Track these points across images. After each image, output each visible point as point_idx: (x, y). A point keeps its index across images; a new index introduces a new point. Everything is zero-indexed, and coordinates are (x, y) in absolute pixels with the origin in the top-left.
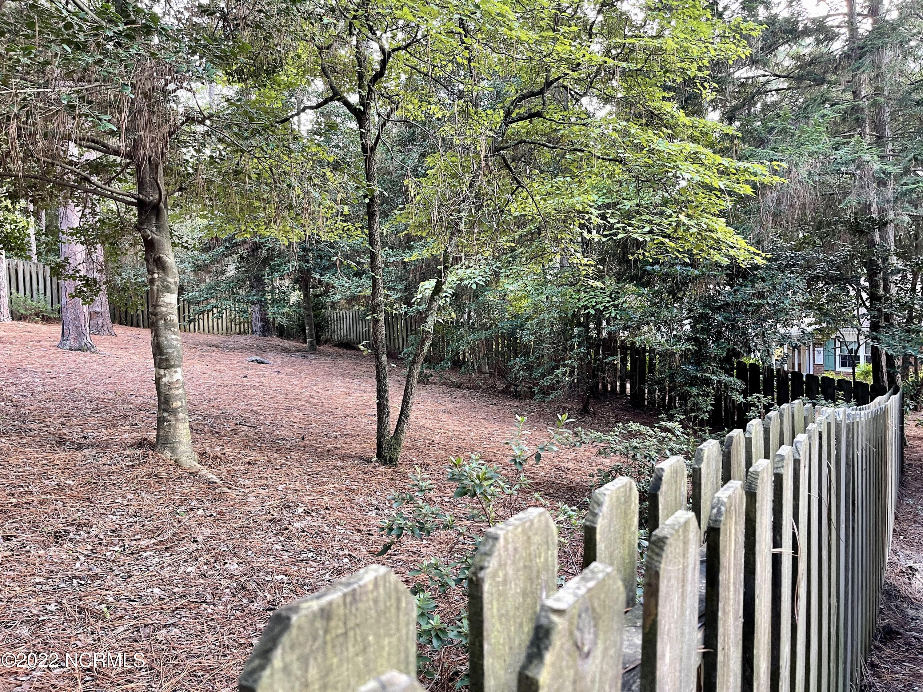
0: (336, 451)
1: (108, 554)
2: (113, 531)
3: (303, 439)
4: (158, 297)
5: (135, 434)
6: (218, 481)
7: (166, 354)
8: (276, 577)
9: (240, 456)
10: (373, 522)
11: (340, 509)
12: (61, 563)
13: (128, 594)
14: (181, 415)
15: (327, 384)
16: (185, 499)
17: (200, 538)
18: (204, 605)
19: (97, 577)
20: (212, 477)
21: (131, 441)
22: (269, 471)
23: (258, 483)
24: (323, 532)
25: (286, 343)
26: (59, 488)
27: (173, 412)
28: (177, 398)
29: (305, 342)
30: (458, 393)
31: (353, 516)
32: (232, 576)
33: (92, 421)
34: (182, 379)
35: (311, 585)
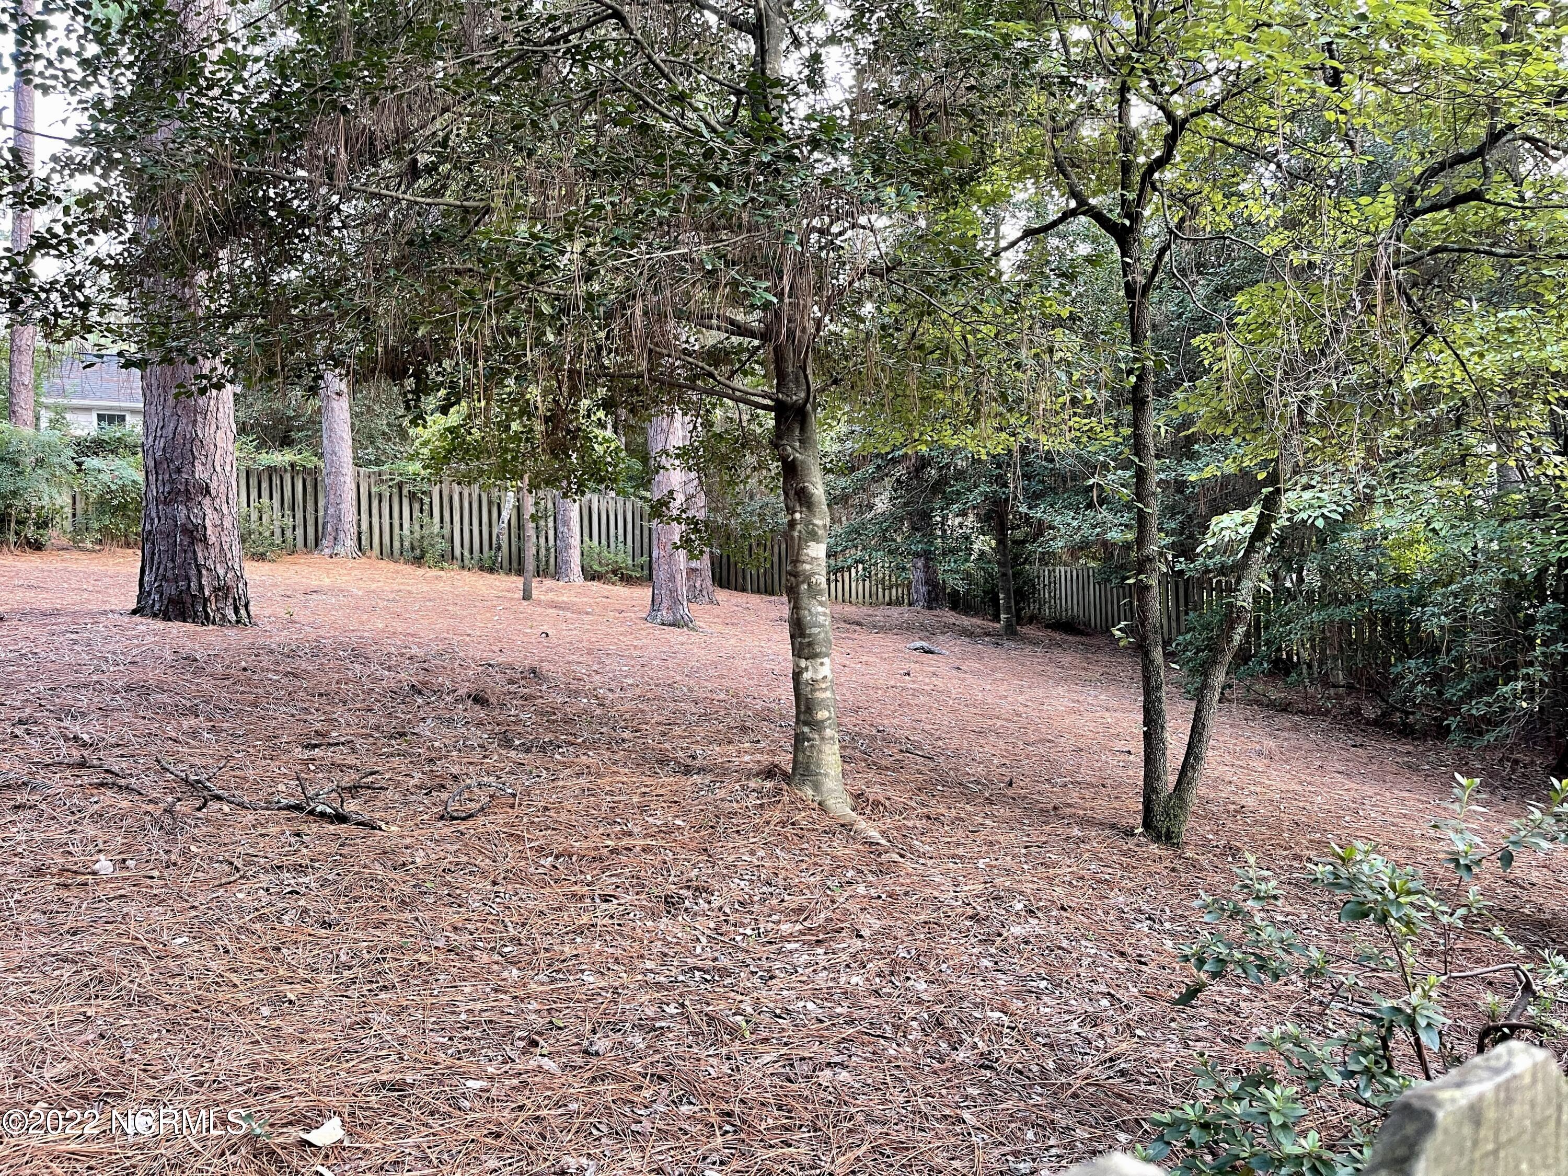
0: (1068, 811)
1: (739, 938)
2: (741, 903)
3: (1010, 784)
4: (800, 548)
5: (758, 757)
6: (883, 842)
7: (810, 635)
8: (989, 1014)
9: (914, 804)
10: (1146, 941)
11: (1086, 912)
12: (677, 944)
13: (771, 1005)
14: (828, 732)
15: (1040, 693)
16: (838, 867)
17: (866, 932)
18: (882, 1041)
19: (724, 972)
20: (875, 835)
21: (756, 768)
22: (960, 832)
23: (946, 852)
24: (1060, 948)
25: (966, 621)
26: (667, 831)
27: (817, 726)
28: (823, 704)
29: (997, 619)
30: (1283, 720)
31: (1108, 927)
32: (920, 1002)
33: (700, 732)
34: (830, 677)
35: (1048, 1036)
